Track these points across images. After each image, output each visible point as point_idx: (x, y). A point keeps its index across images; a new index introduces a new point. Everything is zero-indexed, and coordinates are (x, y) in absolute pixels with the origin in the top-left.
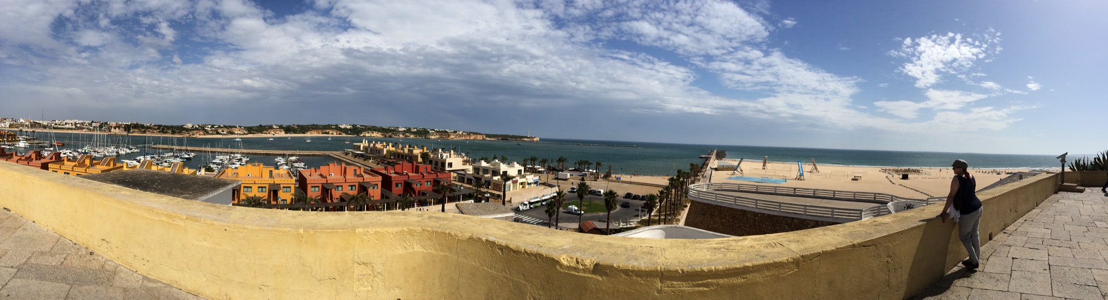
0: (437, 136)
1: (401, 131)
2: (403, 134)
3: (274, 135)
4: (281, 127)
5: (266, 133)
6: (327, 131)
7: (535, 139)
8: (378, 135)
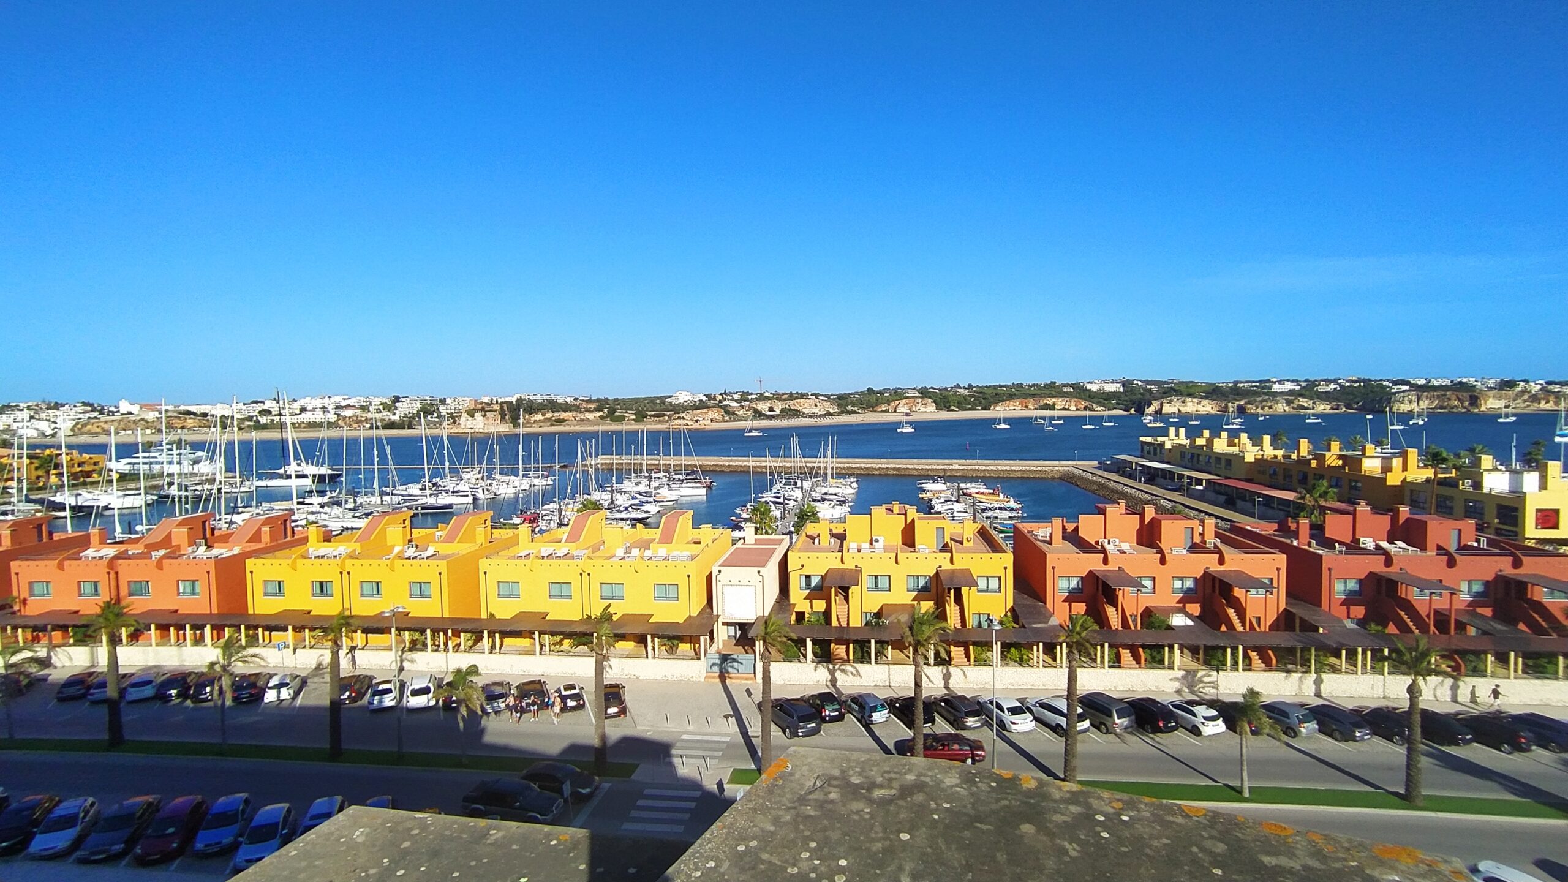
1: (1282, 393)
2: (1289, 403)
3: (907, 415)
4: (924, 393)
5: (886, 411)
6: (1050, 401)
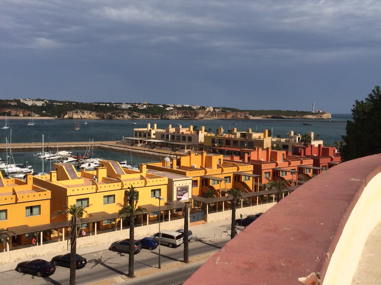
0: (180, 116)
1: (126, 109)
2: (129, 114)
6: (7, 111)
7: (325, 116)
8: (91, 116)
